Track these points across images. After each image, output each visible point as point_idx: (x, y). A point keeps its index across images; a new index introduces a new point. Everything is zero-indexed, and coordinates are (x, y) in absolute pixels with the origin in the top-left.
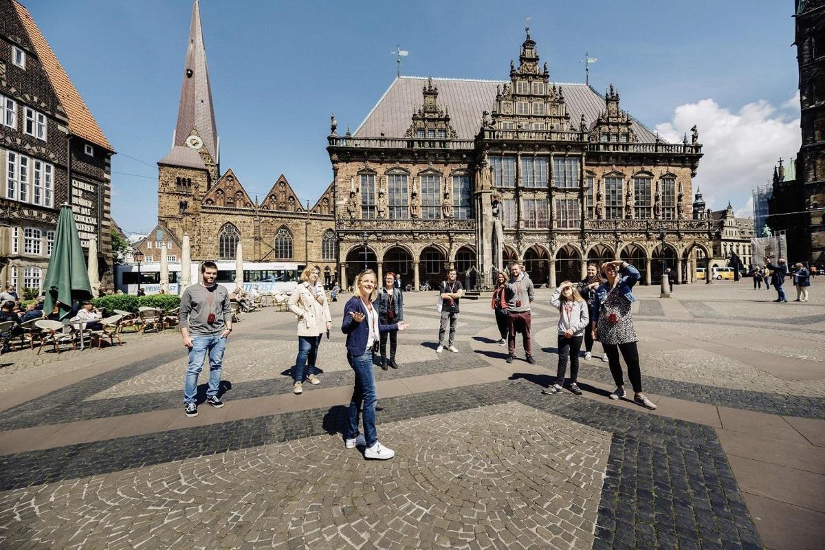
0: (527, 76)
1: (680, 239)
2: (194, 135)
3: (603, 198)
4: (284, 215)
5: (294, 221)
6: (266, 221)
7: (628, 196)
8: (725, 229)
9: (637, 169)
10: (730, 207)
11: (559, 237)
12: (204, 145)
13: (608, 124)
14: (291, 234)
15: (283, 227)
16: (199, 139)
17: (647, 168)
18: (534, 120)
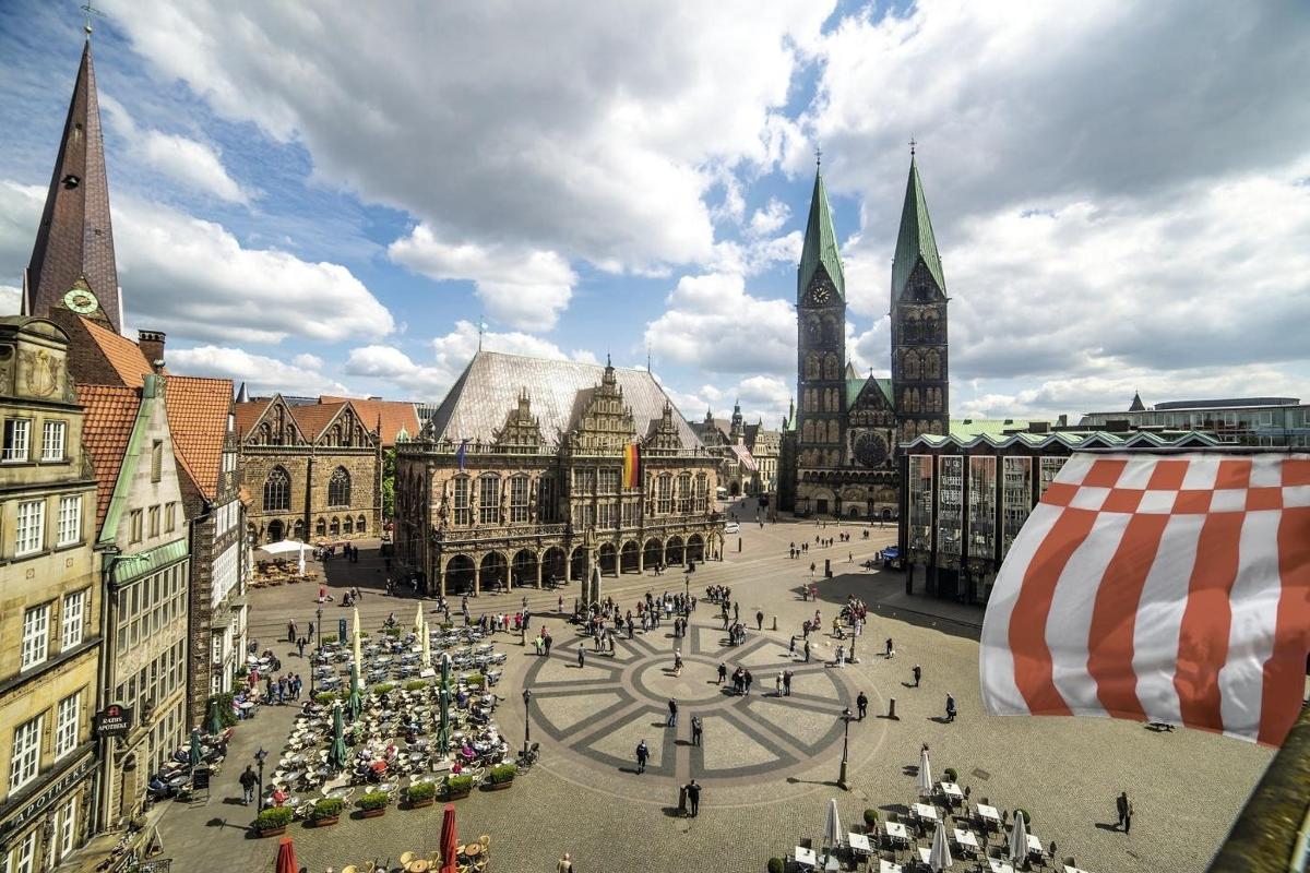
0: (607, 397)
1: (705, 529)
2: (82, 289)
3: (657, 495)
4: (279, 452)
5: (293, 458)
6: (254, 461)
7: (674, 492)
8: (757, 445)
9: (682, 470)
10: (761, 423)
11: (624, 535)
12: (100, 306)
13: (663, 434)
14: (289, 479)
15: (278, 468)
16: (91, 297)
17: (688, 470)
18: (610, 435)
